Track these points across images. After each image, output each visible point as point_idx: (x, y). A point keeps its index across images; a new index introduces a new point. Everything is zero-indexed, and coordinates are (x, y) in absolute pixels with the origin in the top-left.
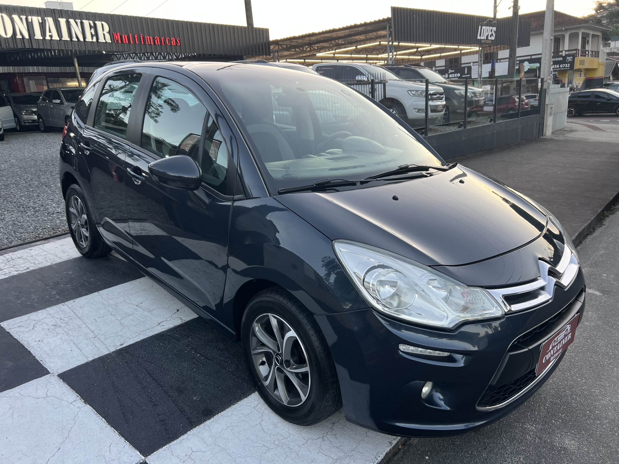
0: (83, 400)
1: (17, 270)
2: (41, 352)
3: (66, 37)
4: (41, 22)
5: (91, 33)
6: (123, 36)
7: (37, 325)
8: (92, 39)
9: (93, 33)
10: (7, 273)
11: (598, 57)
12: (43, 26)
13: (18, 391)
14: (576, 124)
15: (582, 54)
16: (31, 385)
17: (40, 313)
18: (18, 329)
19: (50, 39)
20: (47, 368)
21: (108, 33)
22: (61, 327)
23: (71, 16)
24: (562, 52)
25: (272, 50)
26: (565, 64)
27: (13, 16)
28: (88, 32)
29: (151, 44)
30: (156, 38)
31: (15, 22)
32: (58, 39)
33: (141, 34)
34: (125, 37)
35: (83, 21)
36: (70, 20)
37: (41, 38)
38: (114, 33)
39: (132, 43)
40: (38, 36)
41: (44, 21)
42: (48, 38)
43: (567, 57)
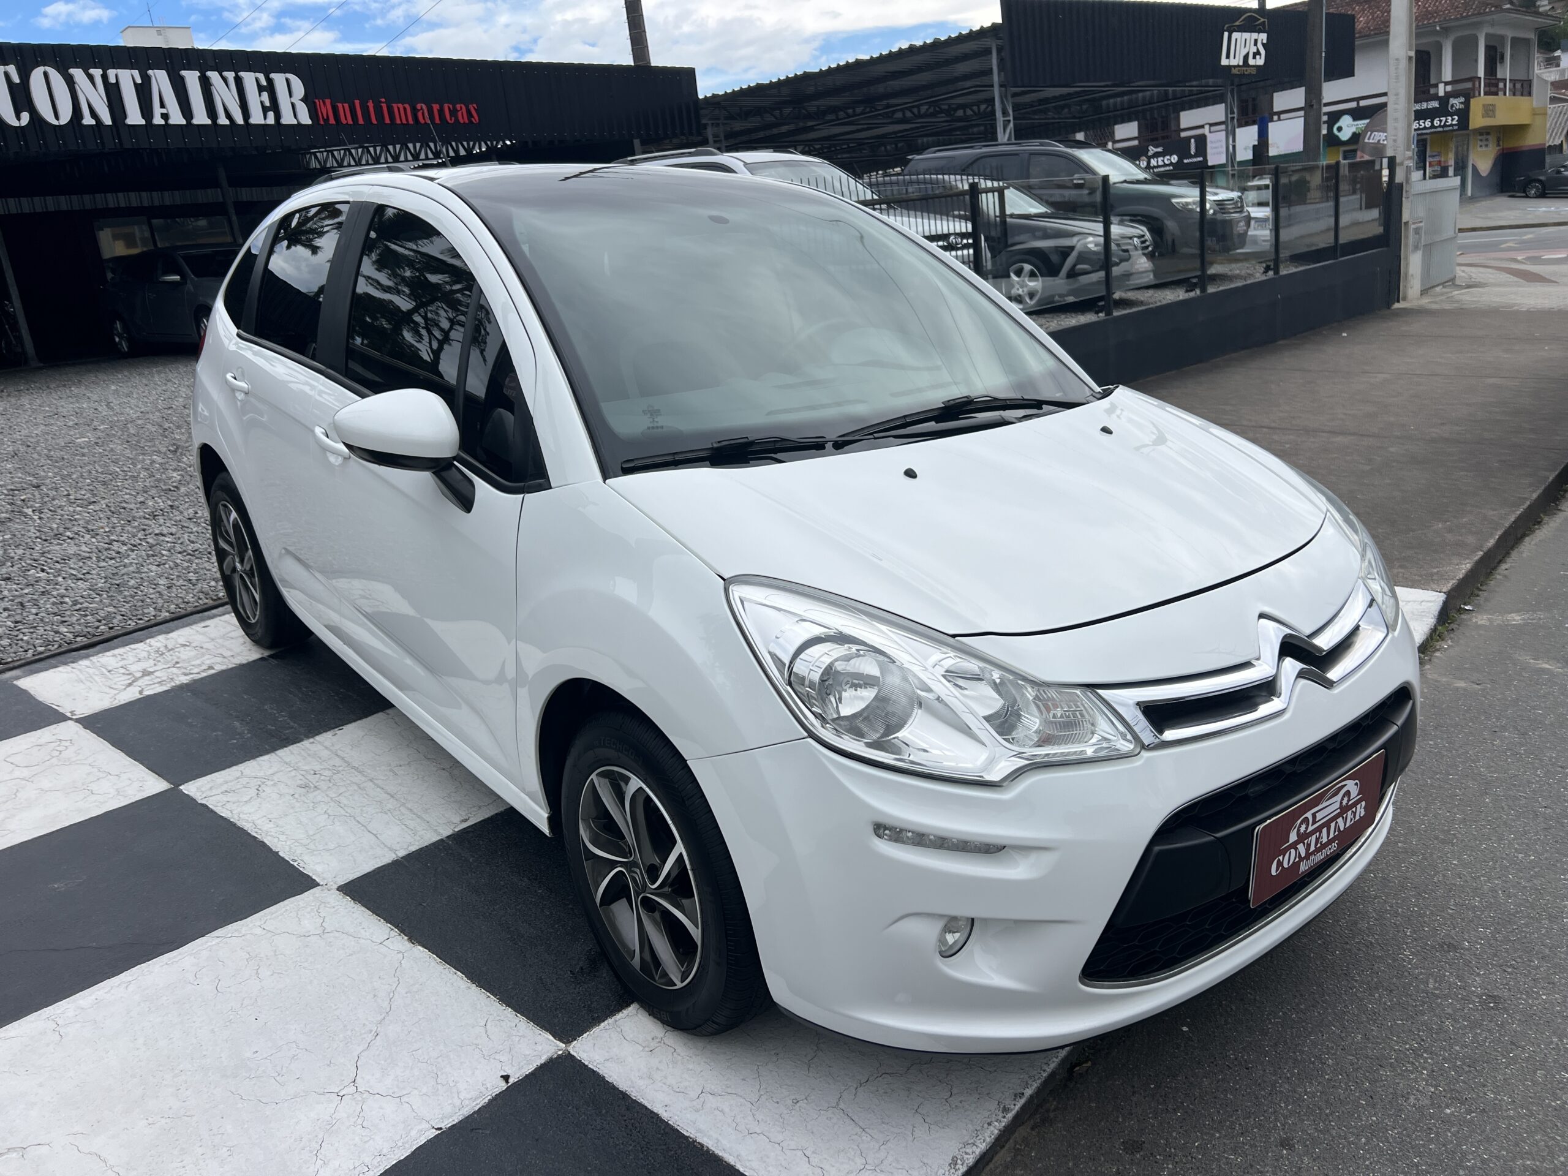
0: (406, 936)
1: (188, 671)
2: (288, 843)
3: (201, 117)
4: (139, 81)
5: (262, 103)
6: (340, 105)
7: (263, 787)
8: (265, 118)
9: (267, 104)
10: (165, 681)
11: (1530, 94)
12: (144, 91)
13: (258, 923)
14: (1481, 269)
15: (1487, 89)
16: (284, 909)
17: (264, 761)
18: (225, 798)
19: (163, 122)
20: (311, 875)
21: (301, 100)
22: (319, 789)
23: (211, 63)
24: (1436, 86)
25: (704, 121)
26: (1446, 116)
27: (72, 71)
28: (255, 100)
29: (408, 124)
30: (419, 108)
31: (76, 86)
32: (184, 122)
33: (383, 100)
34: (343, 108)
35: (242, 74)
36: (209, 74)
37: (143, 122)
38: (317, 101)
39: (361, 122)
40: (134, 117)
41: (146, 79)
42: (158, 120)
43: (1451, 99)
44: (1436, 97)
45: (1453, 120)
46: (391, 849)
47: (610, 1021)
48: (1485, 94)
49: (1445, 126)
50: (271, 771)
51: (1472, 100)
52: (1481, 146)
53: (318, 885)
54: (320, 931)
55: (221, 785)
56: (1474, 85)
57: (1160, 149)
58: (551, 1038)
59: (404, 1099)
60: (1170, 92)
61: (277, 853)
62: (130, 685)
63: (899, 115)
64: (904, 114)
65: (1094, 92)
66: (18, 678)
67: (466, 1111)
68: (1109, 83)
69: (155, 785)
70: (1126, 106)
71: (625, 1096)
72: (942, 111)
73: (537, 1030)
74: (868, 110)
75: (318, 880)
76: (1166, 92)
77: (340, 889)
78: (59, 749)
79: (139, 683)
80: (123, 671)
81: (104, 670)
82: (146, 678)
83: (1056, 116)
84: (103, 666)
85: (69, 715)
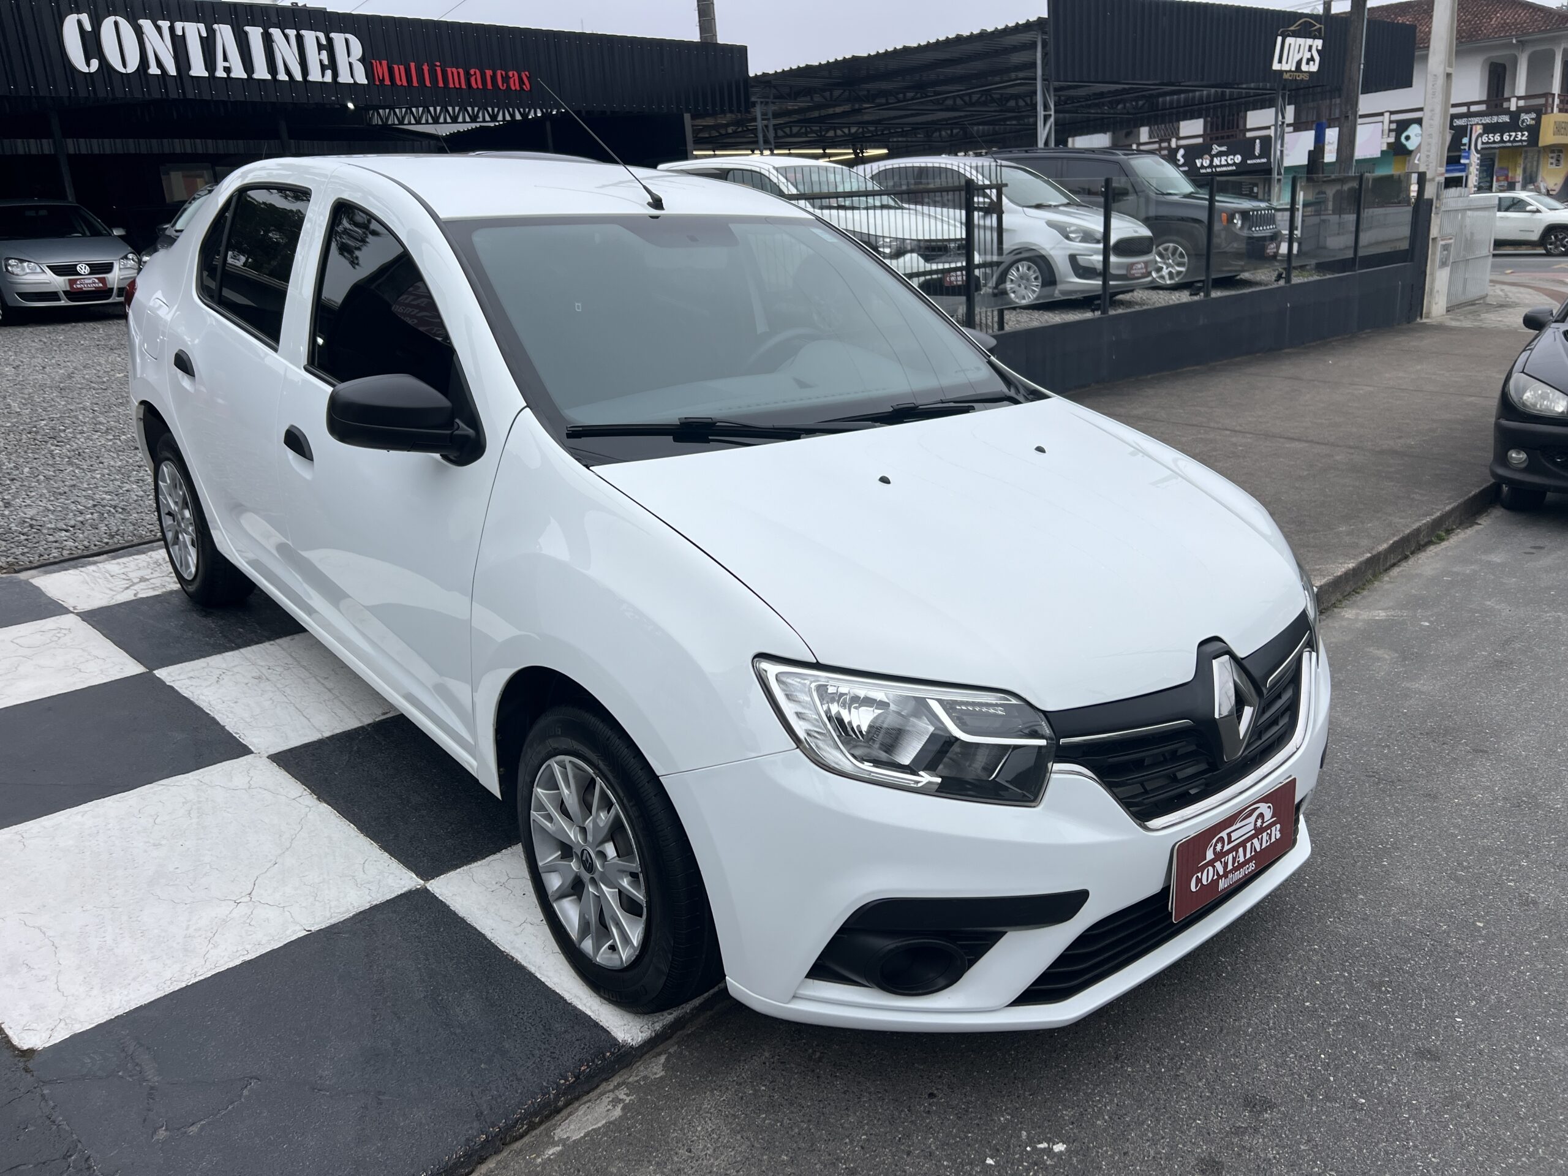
0: (315, 795)
2: (234, 720)
3: (261, 72)
4: (204, 34)
5: (321, 61)
6: (396, 67)
7: (223, 676)
8: (323, 76)
9: (326, 62)
12: (208, 45)
13: (197, 778)
15: (1561, 106)
18: (189, 682)
19: (225, 75)
20: (247, 745)
21: (359, 60)
22: (269, 681)
23: (274, 20)
24: (1509, 100)
25: (753, 99)
26: (1515, 132)
27: (141, 22)
28: (315, 58)
29: (461, 88)
30: (472, 73)
31: (144, 36)
32: (245, 76)
33: (438, 64)
34: (399, 70)
35: (303, 32)
36: (272, 30)
37: (206, 74)
38: (373, 61)
39: (415, 84)
40: (198, 69)
41: (212, 33)
42: (220, 73)
43: (1522, 115)
44: (1507, 112)
45: (1523, 135)
46: (319, 730)
47: (465, 868)
48: (1560, 111)
49: (1514, 141)
50: (232, 664)
51: (1543, 116)
52: (1552, 164)
53: (252, 753)
54: (246, 786)
55: (189, 672)
56: (1547, 101)
57: (1224, 149)
58: (414, 876)
59: (286, 909)
60: (1228, 94)
61: (224, 727)
62: (127, 588)
63: (950, 102)
64: (955, 101)
65: (1144, 90)
66: (33, 577)
67: (333, 921)
68: (1157, 82)
69: (134, 668)
70: (1182, 104)
71: (462, 920)
72: (993, 100)
73: (405, 870)
74: (919, 95)
75: (253, 749)
76: (1223, 93)
77: (270, 757)
78: (58, 635)
79: (136, 587)
80: (124, 577)
81: (107, 575)
82: (142, 584)
83: (1112, 111)
84: (107, 572)
85: (71, 609)
